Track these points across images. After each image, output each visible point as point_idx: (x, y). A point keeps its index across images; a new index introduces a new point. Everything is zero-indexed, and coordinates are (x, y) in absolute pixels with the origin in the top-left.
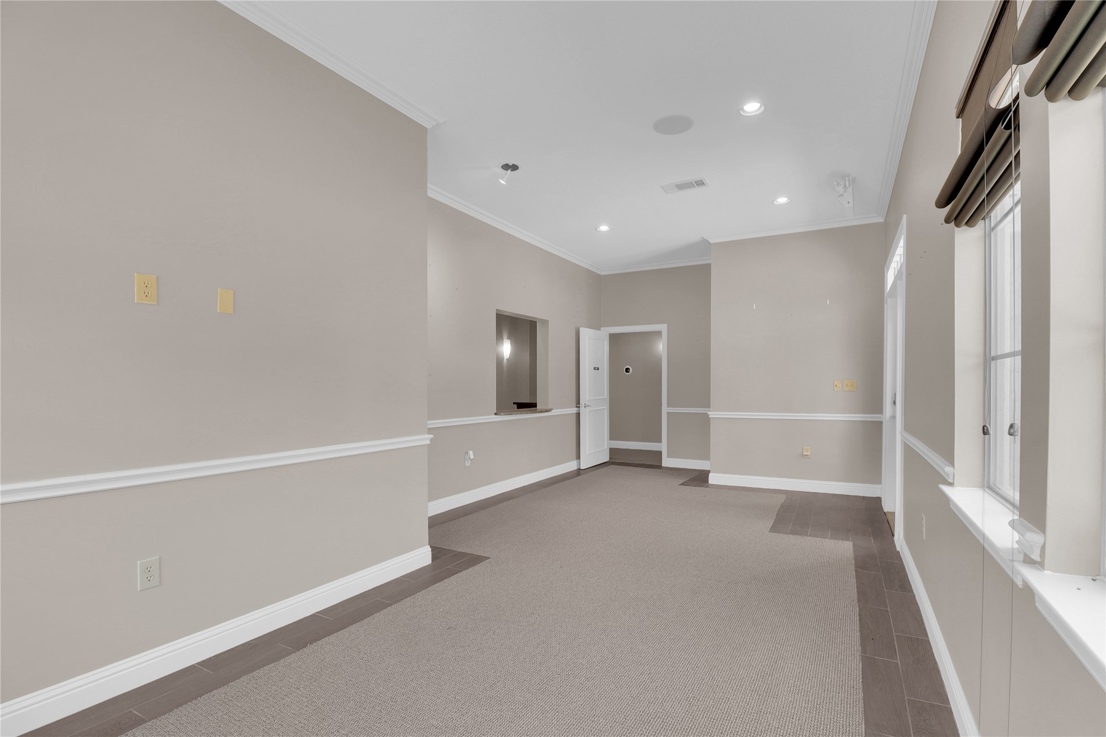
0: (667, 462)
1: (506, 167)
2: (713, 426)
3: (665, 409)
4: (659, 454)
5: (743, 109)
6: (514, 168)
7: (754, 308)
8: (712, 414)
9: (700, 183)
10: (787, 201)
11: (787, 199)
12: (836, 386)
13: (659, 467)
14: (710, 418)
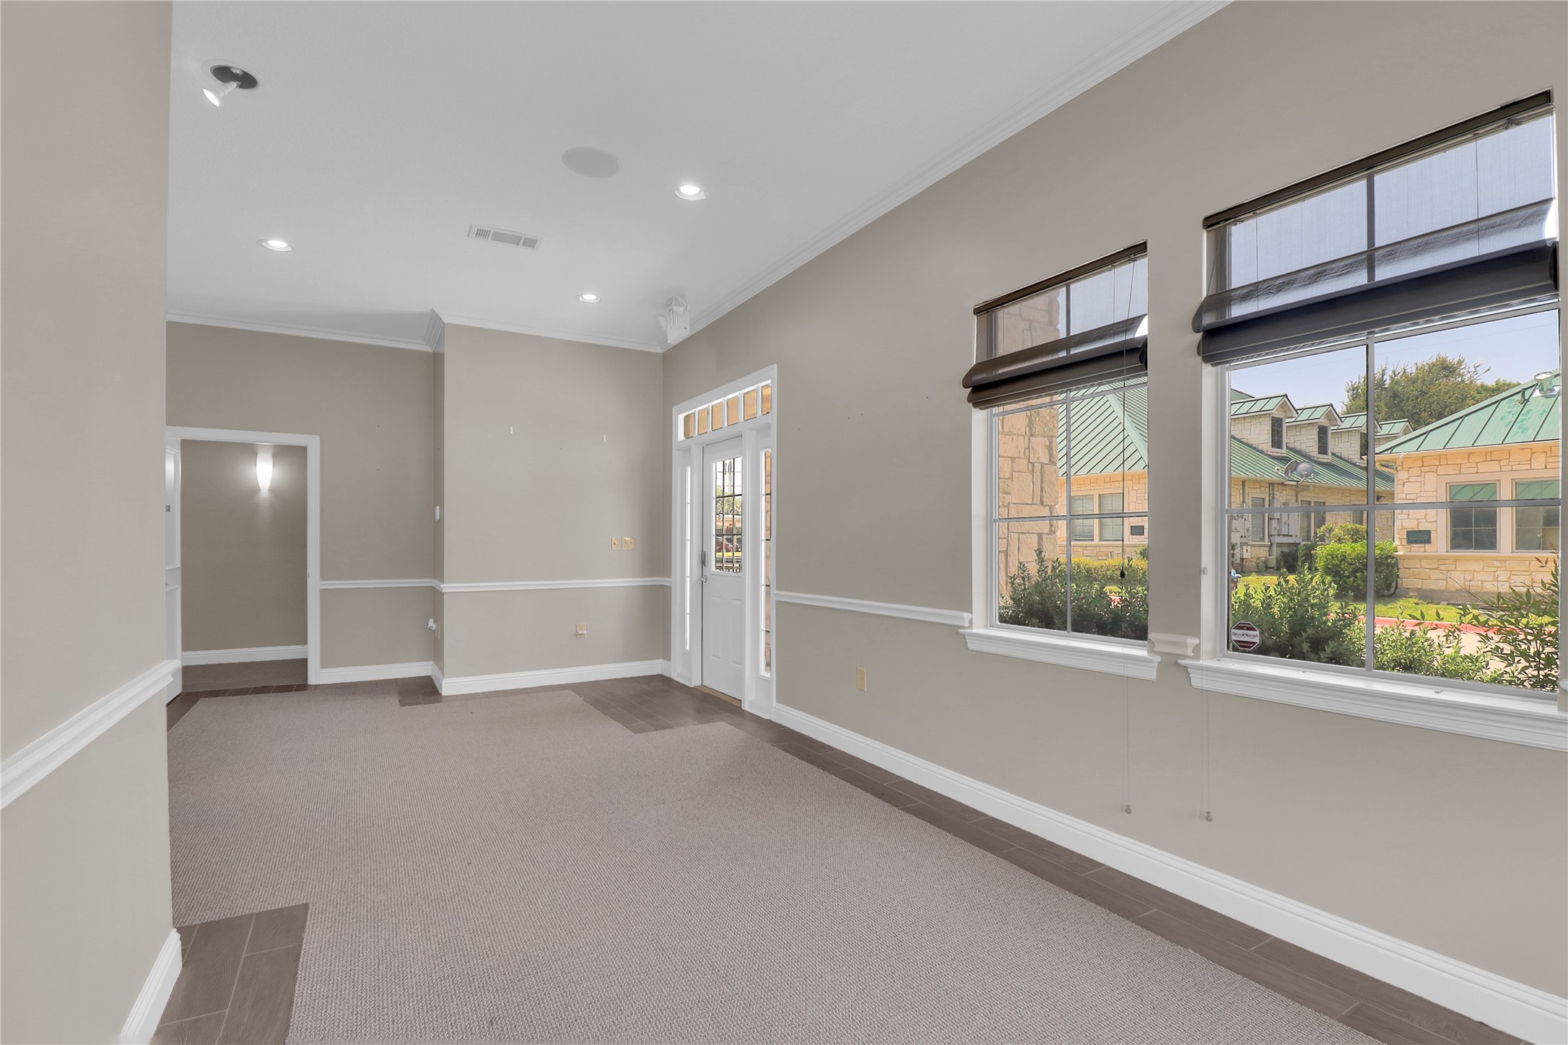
0: (317, 675)
1: (223, 73)
2: (448, 604)
3: (315, 584)
4: (303, 663)
5: (679, 190)
6: (247, 81)
7: (512, 432)
8: (446, 587)
9: (530, 243)
10: (594, 300)
11: (595, 297)
12: (615, 544)
13: (303, 687)
14: (443, 593)
